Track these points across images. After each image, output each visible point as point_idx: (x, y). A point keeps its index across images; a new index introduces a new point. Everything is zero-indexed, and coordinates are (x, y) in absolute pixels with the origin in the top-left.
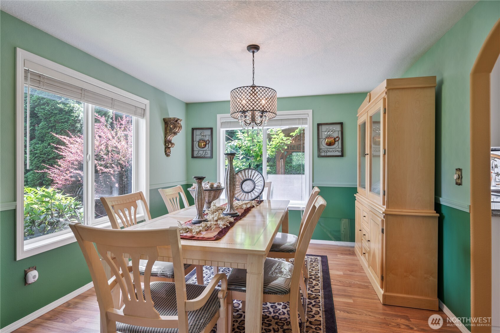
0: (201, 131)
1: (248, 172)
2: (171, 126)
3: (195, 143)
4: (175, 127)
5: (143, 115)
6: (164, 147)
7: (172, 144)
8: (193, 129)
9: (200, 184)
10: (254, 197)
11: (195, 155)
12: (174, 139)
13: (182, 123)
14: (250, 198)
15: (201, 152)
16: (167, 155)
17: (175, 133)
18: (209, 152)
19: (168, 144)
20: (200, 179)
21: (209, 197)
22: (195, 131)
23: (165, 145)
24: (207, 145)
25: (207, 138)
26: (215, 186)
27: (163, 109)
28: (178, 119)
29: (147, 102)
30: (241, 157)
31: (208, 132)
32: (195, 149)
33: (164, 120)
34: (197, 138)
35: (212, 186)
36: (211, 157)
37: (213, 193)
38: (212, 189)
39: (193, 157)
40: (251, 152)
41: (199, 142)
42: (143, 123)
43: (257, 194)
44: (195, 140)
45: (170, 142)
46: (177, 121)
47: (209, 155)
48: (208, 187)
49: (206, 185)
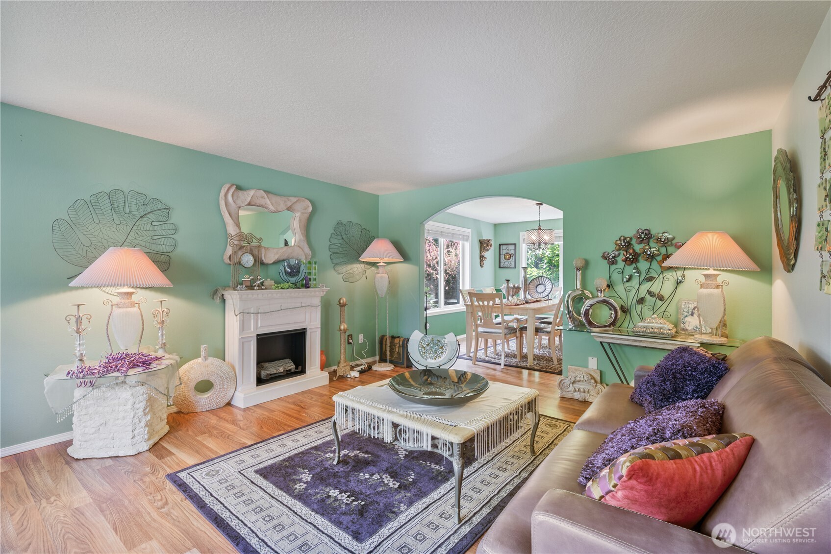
0: (507, 246)
1: (541, 279)
2: (485, 245)
3: (501, 256)
4: (487, 246)
5: (467, 240)
6: (479, 260)
7: (485, 258)
8: (500, 245)
9: (508, 283)
10: (544, 296)
11: (501, 266)
12: (486, 254)
13: (492, 242)
14: (542, 297)
15: (507, 263)
16: (482, 266)
17: (487, 250)
18: (513, 263)
19: (482, 258)
20: (508, 281)
21: (513, 292)
22: (501, 246)
23: (480, 259)
24: (512, 258)
25: (511, 252)
26: (516, 286)
27: (479, 233)
28: (490, 240)
29: (470, 231)
30: (545, 266)
31: (513, 247)
32: (502, 261)
33: (480, 241)
34: (503, 252)
35: (514, 286)
36: (515, 267)
37: (515, 290)
38: (514, 287)
39: (500, 267)
40: (553, 262)
41: (505, 255)
42: (467, 245)
43: (547, 294)
44: (501, 253)
45: (484, 257)
46: (489, 241)
47: (513, 266)
48: (512, 286)
49: (511, 285)
